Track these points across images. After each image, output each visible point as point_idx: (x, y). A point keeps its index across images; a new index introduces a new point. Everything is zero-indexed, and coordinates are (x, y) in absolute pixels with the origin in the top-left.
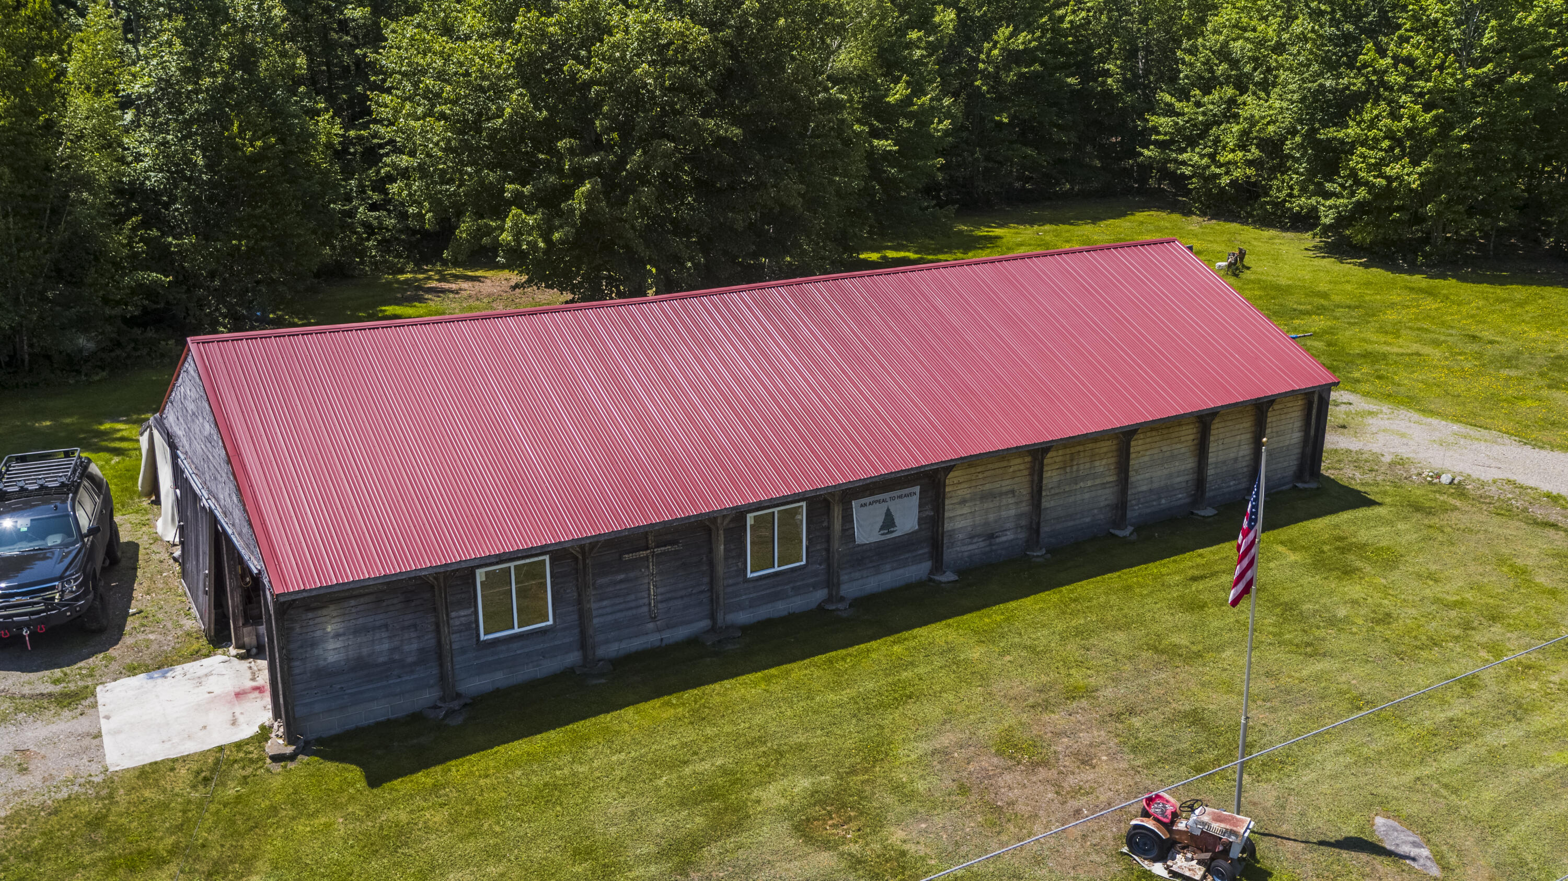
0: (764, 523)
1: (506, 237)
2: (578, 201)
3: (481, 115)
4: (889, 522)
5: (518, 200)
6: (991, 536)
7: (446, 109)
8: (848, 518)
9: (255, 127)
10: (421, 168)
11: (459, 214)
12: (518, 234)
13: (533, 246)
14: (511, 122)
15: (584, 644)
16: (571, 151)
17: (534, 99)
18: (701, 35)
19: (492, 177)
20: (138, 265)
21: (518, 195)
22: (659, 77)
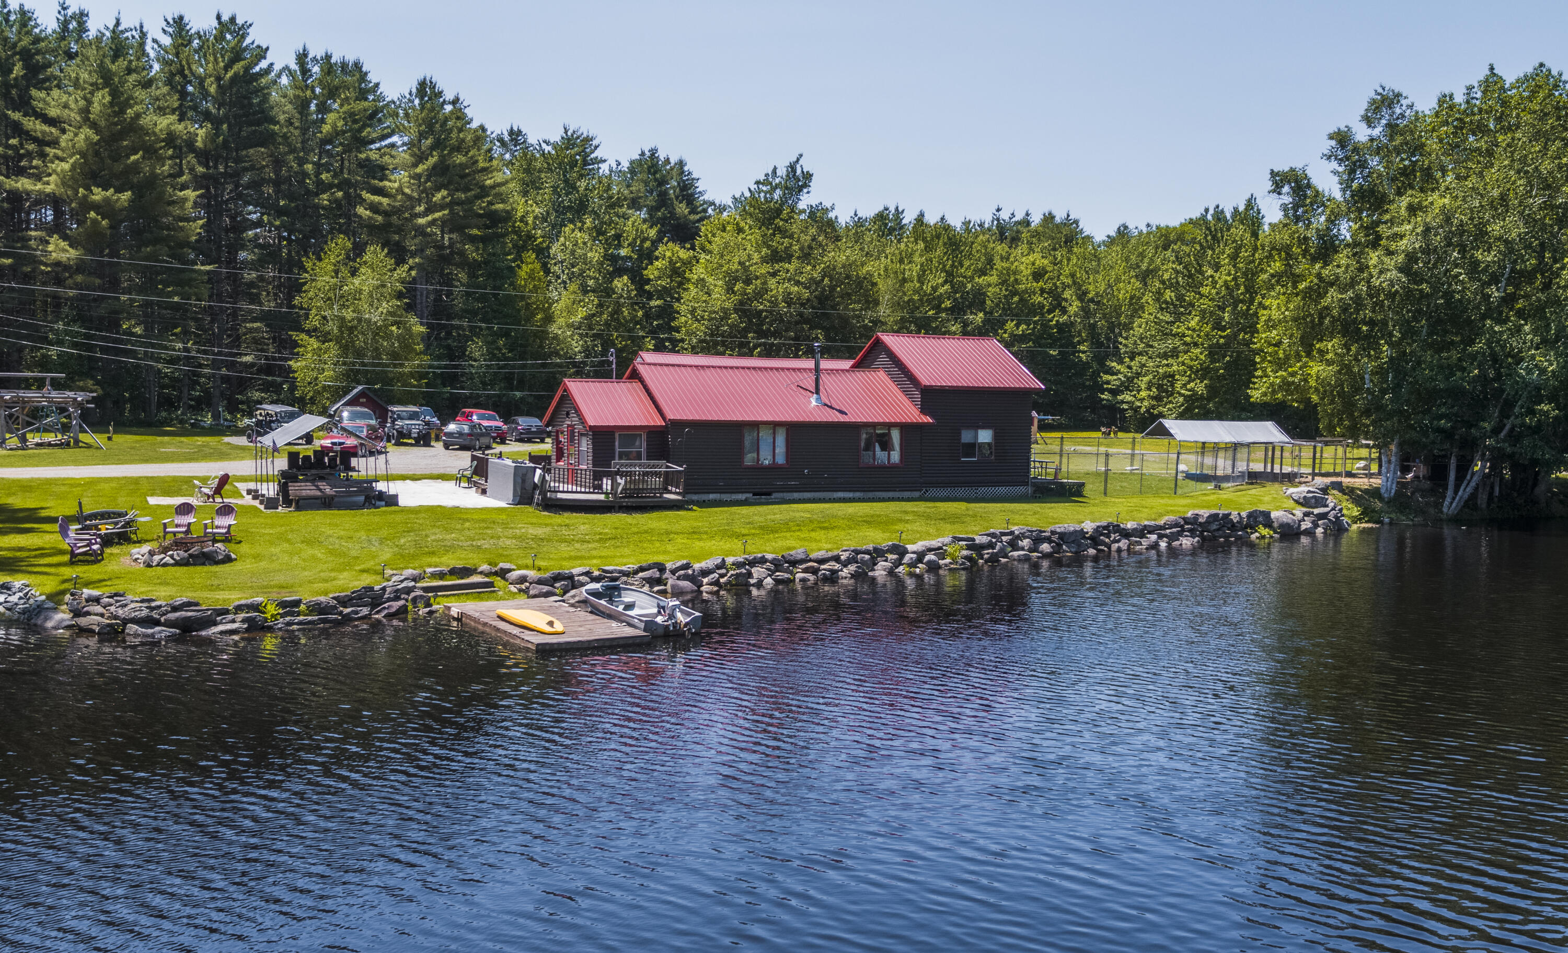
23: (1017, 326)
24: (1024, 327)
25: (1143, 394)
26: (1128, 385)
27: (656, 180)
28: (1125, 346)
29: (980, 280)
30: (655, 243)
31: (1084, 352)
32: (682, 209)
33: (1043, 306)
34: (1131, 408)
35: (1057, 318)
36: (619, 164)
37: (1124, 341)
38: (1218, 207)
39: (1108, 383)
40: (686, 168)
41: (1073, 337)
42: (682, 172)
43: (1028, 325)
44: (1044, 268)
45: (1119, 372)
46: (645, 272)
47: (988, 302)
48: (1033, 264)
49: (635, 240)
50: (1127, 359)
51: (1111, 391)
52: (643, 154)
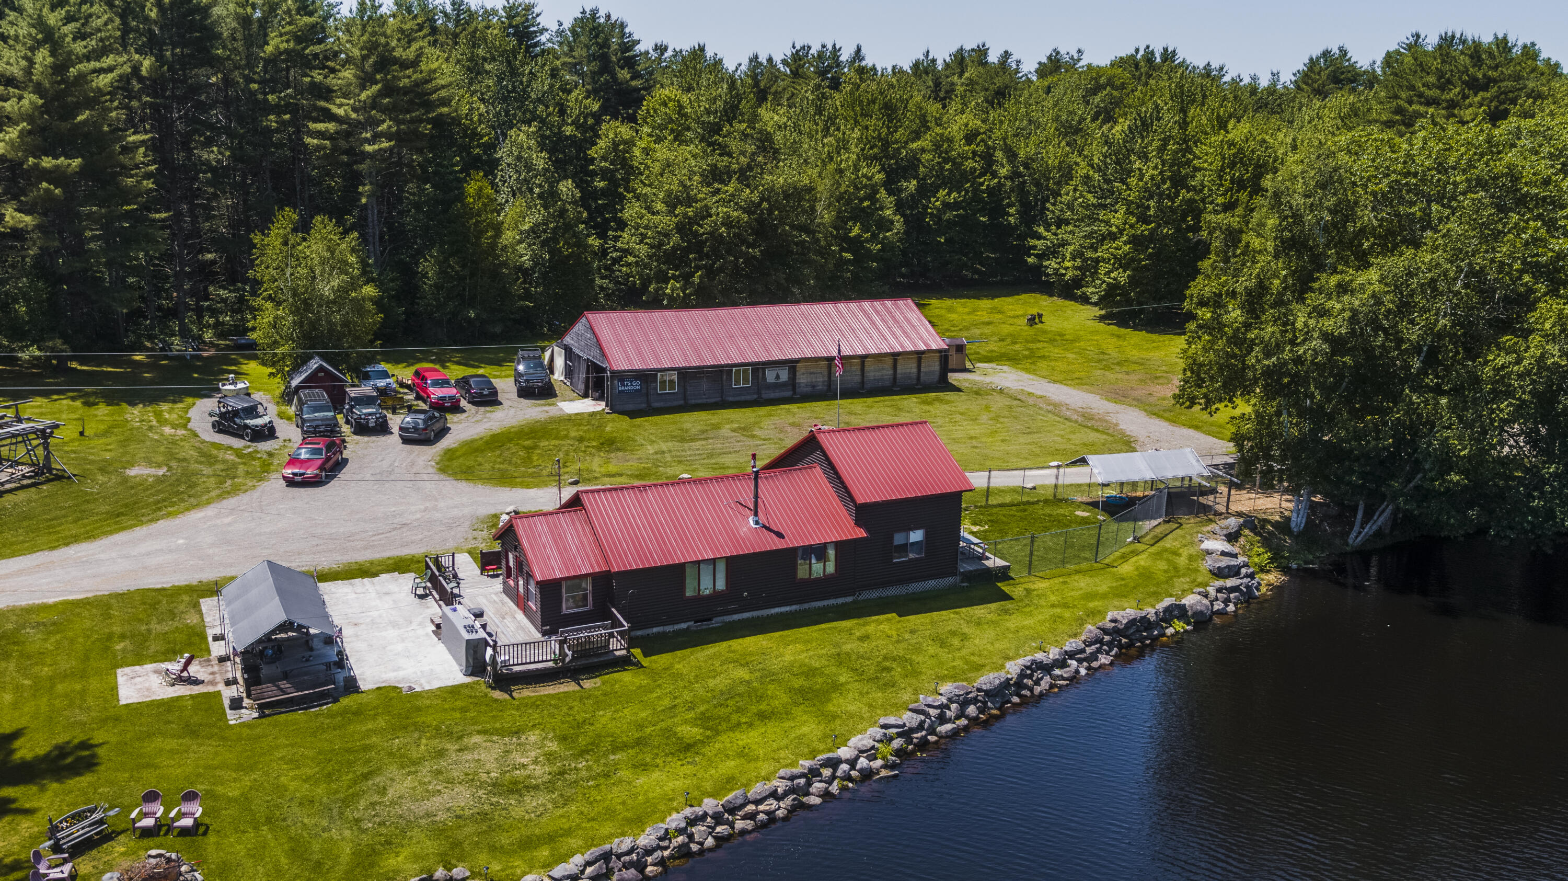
0: (738, 372)
1: (668, 291)
2: (696, 279)
3: (661, 244)
4: (778, 377)
5: (674, 277)
6: (813, 387)
7: (648, 241)
8: (764, 374)
9: (568, 244)
10: (637, 262)
11: (650, 283)
12: (673, 290)
13: (678, 295)
14: (673, 247)
15: (685, 398)
16: (695, 259)
17: (682, 238)
18: (745, 217)
19: (663, 267)
20: (521, 298)
21: (674, 275)
22: (728, 233)
23: (949, 194)
24: (954, 195)
25: (1068, 264)
26: (1053, 252)
27: (597, 44)
28: (1053, 212)
29: (914, 145)
30: (598, 118)
31: (1013, 216)
32: (624, 74)
33: (975, 170)
34: (1056, 274)
35: (987, 182)
36: (561, 24)
37: (1051, 208)
38: (1148, 47)
39: (1034, 247)
40: (627, 30)
41: (1002, 200)
42: (623, 35)
43: (959, 193)
44: (976, 130)
45: (1045, 238)
46: (589, 152)
47: (922, 169)
48: (966, 125)
49: (578, 117)
50: (1054, 227)
51: (1036, 256)
52: (584, 12)
